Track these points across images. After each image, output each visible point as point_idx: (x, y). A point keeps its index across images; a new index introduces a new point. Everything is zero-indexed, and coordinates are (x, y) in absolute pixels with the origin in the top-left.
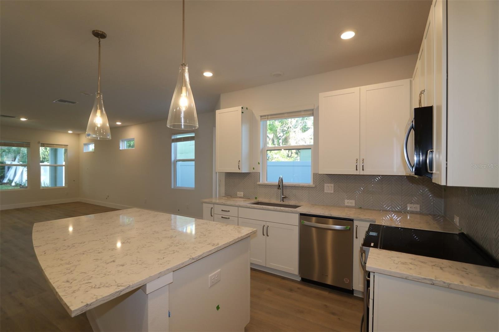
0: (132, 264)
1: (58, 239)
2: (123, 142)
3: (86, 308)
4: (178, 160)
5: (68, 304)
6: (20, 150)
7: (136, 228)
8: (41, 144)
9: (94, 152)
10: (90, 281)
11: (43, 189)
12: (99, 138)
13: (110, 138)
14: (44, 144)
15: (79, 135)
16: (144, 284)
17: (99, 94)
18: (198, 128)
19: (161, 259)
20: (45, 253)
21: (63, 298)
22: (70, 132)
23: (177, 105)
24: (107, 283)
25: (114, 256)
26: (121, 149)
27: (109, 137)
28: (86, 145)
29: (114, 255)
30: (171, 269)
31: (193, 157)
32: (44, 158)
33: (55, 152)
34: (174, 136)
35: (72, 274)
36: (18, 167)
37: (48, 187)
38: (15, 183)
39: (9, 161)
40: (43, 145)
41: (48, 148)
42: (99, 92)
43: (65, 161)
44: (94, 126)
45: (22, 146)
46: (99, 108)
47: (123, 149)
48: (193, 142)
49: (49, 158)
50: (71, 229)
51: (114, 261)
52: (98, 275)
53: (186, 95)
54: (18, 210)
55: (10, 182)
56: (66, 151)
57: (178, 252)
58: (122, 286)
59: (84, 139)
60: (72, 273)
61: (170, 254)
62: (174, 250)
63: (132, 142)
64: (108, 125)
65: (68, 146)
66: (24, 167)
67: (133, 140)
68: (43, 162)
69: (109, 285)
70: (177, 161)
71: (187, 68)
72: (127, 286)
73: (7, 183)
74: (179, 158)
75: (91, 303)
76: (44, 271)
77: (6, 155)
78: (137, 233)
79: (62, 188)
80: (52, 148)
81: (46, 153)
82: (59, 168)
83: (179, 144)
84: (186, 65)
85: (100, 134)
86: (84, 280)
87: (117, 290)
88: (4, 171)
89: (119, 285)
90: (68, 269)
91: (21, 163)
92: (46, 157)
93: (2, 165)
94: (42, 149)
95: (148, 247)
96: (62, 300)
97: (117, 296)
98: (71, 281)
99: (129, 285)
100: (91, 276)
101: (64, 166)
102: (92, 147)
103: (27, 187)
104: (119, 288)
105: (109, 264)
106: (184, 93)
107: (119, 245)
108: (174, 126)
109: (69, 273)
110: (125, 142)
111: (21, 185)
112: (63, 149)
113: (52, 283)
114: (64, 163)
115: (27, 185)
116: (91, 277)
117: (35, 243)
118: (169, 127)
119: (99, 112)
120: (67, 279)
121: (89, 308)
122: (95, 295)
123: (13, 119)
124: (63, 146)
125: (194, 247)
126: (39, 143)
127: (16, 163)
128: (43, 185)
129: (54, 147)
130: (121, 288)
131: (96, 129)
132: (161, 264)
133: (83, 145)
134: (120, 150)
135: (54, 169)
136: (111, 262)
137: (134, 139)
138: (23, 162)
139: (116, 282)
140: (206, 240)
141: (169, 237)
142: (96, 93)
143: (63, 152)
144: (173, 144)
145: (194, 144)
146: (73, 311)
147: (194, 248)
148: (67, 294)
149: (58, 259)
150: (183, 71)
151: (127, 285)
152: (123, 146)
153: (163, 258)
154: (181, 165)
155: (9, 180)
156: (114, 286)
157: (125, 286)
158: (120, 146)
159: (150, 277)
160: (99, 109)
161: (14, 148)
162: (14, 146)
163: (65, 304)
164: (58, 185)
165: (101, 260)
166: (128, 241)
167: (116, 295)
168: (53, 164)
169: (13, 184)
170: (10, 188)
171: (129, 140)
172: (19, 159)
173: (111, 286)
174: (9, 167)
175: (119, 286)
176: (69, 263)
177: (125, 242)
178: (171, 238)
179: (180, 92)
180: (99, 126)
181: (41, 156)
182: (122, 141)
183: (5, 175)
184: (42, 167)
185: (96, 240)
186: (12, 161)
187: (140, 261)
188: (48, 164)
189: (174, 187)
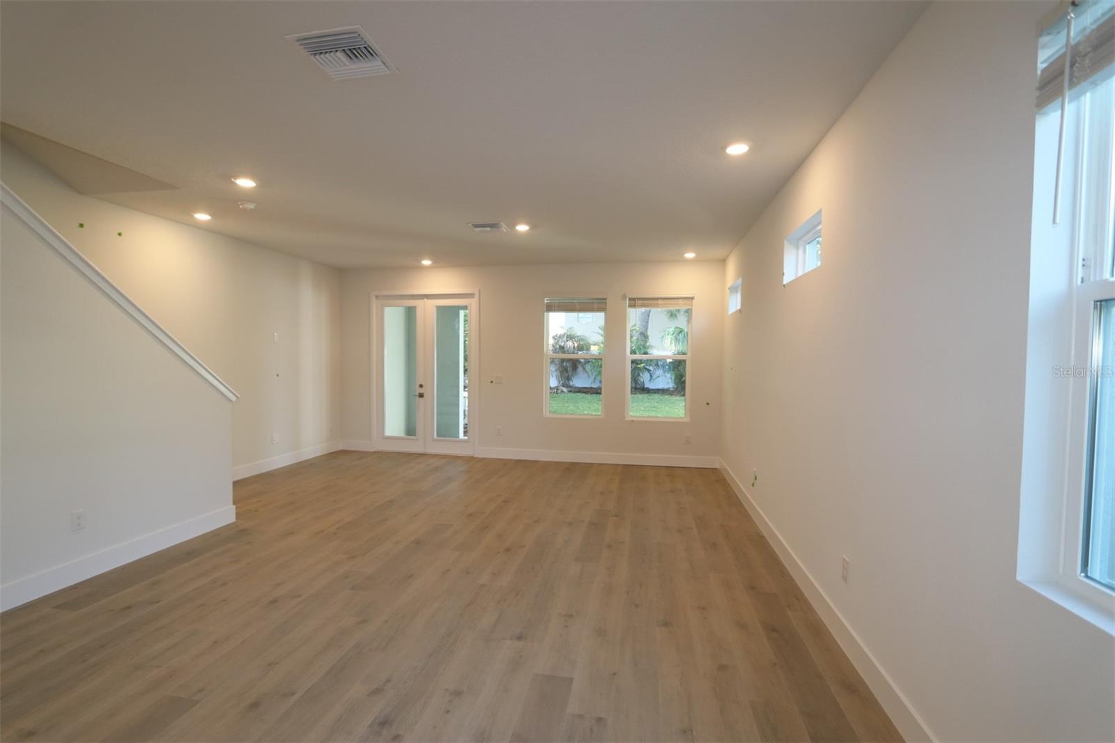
2: (798, 247)
8: (630, 299)
9: (740, 311)
15: (723, 263)
22: (689, 255)
26: (786, 280)
28: (733, 290)
40: (632, 302)
45: (591, 308)
47: (792, 278)
56: (690, 316)
59: (731, 271)
65: (694, 301)
110: (809, 248)
124: (681, 302)
126: (624, 296)
129: (659, 305)
133: (728, 292)
134: (787, 284)
137: (820, 212)
152: (800, 266)
158: (785, 270)
162: (575, 310)
182: (796, 244)
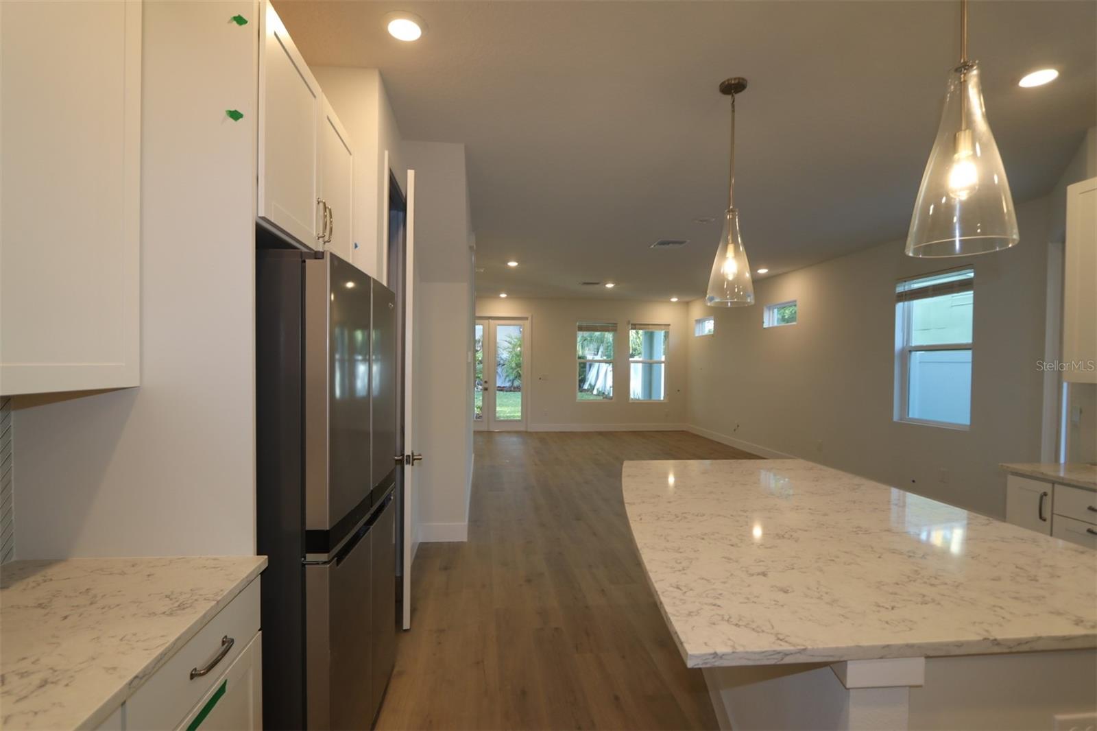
0: (806, 596)
1: (659, 496)
2: (769, 310)
3: (713, 660)
4: (915, 347)
5: (683, 637)
6: (604, 337)
7: (810, 509)
8: (632, 324)
9: (713, 336)
10: (718, 602)
11: (634, 403)
12: (729, 304)
13: (753, 302)
14: (635, 325)
15: (687, 303)
16: (842, 659)
17: (732, 211)
18: (1016, 242)
19: (887, 608)
20: (641, 519)
21: (672, 619)
22: (674, 300)
23: (938, 191)
24: (753, 622)
25: (763, 561)
26: (765, 325)
27: (750, 300)
28: (699, 321)
29: (763, 559)
30: (920, 647)
31: (967, 338)
32: (635, 350)
33: (650, 338)
34: (904, 284)
35: (685, 574)
36: (601, 364)
37: (639, 400)
38: (598, 390)
39: (590, 354)
40: (634, 327)
41: (641, 332)
42: (731, 207)
43: (664, 354)
44: (722, 278)
45: (608, 330)
46: (730, 242)
47: (771, 326)
48: (967, 297)
49: (641, 349)
50: (671, 480)
51: (764, 574)
52: (733, 594)
53: (971, 153)
54: (601, 433)
55: (592, 387)
56: (667, 336)
57: (939, 604)
58: (786, 642)
59: (697, 310)
60: (685, 571)
61: (911, 600)
62: (924, 596)
63: (787, 311)
64: (748, 275)
65: (670, 327)
66: (607, 365)
67: (793, 304)
68: (632, 356)
69: (758, 627)
70: (910, 351)
71: (975, 72)
72: (799, 647)
73: (587, 390)
74: (916, 342)
75: (723, 655)
76: (641, 552)
77: (588, 346)
78: (812, 520)
79: (660, 404)
80: (647, 330)
81: (638, 340)
82: (655, 366)
83: (918, 305)
84: (972, 66)
85: (733, 294)
86: (707, 597)
87: (778, 648)
88: (585, 371)
89: (781, 637)
90: (678, 561)
91: (605, 358)
92: (638, 348)
93: (582, 360)
94: (632, 333)
95: (845, 563)
96: (671, 622)
97: (776, 661)
98: (684, 589)
99: (803, 647)
100: (721, 592)
101: (663, 362)
102: (709, 326)
103: (611, 398)
104: (781, 645)
105: (755, 577)
106: (964, 150)
107: (757, 532)
108: (928, 249)
109: (680, 571)
110: (776, 310)
111: (604, 393)
112: (663, 333)
113: (653, 580)
114: (663, 358)
115: (611, 395)
116: (721, 594)
117: (627, 497)
118: (911, 255)
119: (731, 248)
120: (677, 582)
121: (718, 663)
122: (729, 639)
123: (597, 286)
124: (663, 327)
125: (994, 606)
126: (629, 322)
127: (598, 358)
128: (632, 396)
129: (649, 328)
130: (785, 647)
131: (725, 286)
132: (887, 623)
133: (694, 323)
134: (765, 328)
135: (649, 367)
136: (758, 574)
137: (795, 301)
138: (608, 356)
139: (773, 628)
140: (1044, 597)
141: (901, 553)
142: (726, 211)
143: (663, 337)
144: (900, 307)
145: (972, 302)
146: (691, 655)
147: (996, 609)
148: (678, 614)
149: (661, 536)
150: (963, 86)
151: (798, 645)
152: (771, 319)
153: (893, 608)
154: (920, 362)
155: (590, 384)
156: (768, 633)
157: (794, 646)
158: (765, 320)
159: (857, 646)
160: (732, 243)
161: (597, 334)
162: (597, 331)
163: (676, 633)
164: (654, 398)
165: (737, 562)
166: (791, 536)
167: (773, 657)
168: (649, 361)
169: (595, 392)
170: (592, 398)
171: (783, 306)
172: (602, 352)
173: (763, 631)
174: (592, 363)
175: (781, 640)
176: (678, 550)
177: (786, 536)
178: (910, 556)
179: (952, 147)
180: (731, 278)
181: (631, 345)
182: (769, 308)
183: (587, 377)
184: (632, 365)
185: (725, 517)
186: (595, 355)
187: (827, 593)
188: (641, 359)
189: (901, 420)
